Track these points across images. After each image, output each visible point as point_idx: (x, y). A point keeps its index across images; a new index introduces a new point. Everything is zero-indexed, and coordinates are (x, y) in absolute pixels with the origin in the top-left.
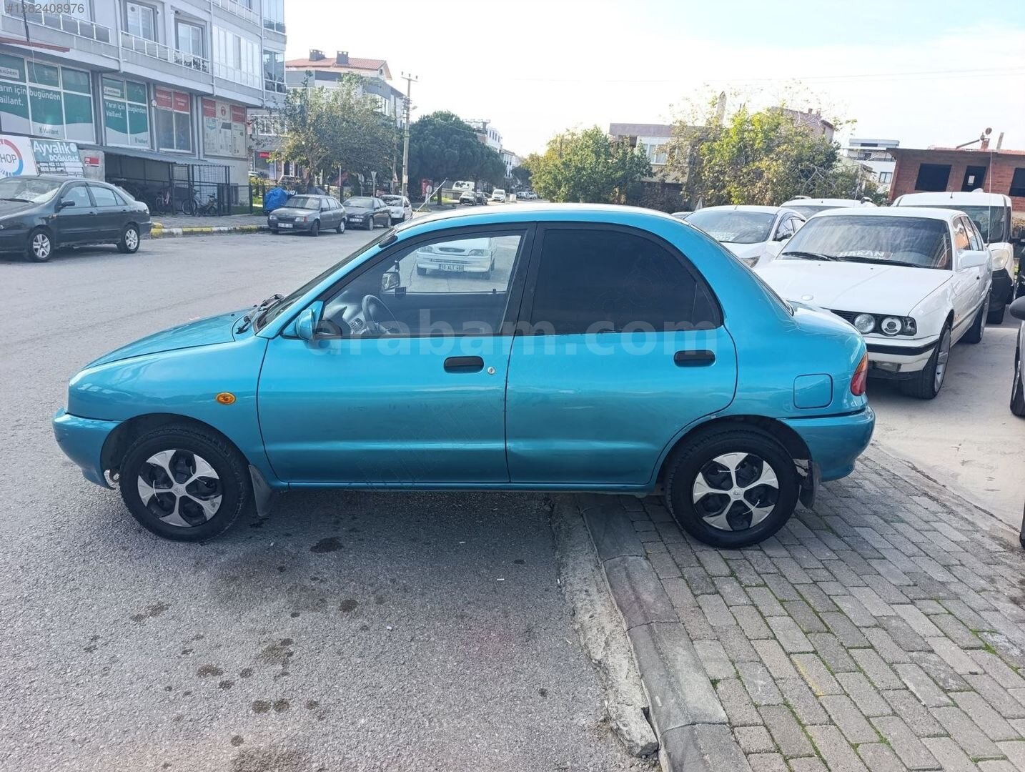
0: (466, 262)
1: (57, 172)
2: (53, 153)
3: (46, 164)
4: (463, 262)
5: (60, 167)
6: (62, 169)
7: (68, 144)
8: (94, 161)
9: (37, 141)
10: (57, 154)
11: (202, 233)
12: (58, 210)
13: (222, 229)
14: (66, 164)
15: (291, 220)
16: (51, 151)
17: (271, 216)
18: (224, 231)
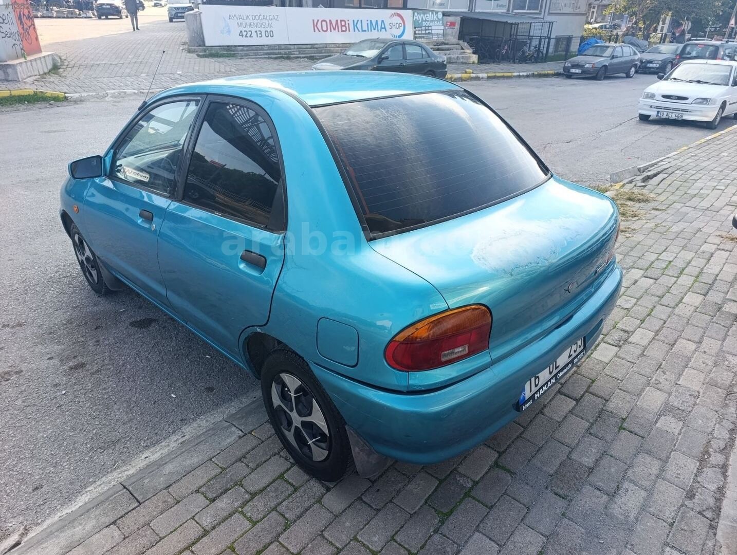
0: (686, 111)
1: (426, 34)
2: (426, 21)
3: (420, 29)
4: (684, 110)
5: (429, 30)
6: (430, 31)
7: (437, 13)
8: (452, 24)
9: (417, 12)
10: (428, 21)
11: (503, 77)
12: (379, 62)
13: (521, 74)
14: (433, 28)
15: (581, 67)
16: (424, 19)
17: (567, 63)
18: (523, 75)
